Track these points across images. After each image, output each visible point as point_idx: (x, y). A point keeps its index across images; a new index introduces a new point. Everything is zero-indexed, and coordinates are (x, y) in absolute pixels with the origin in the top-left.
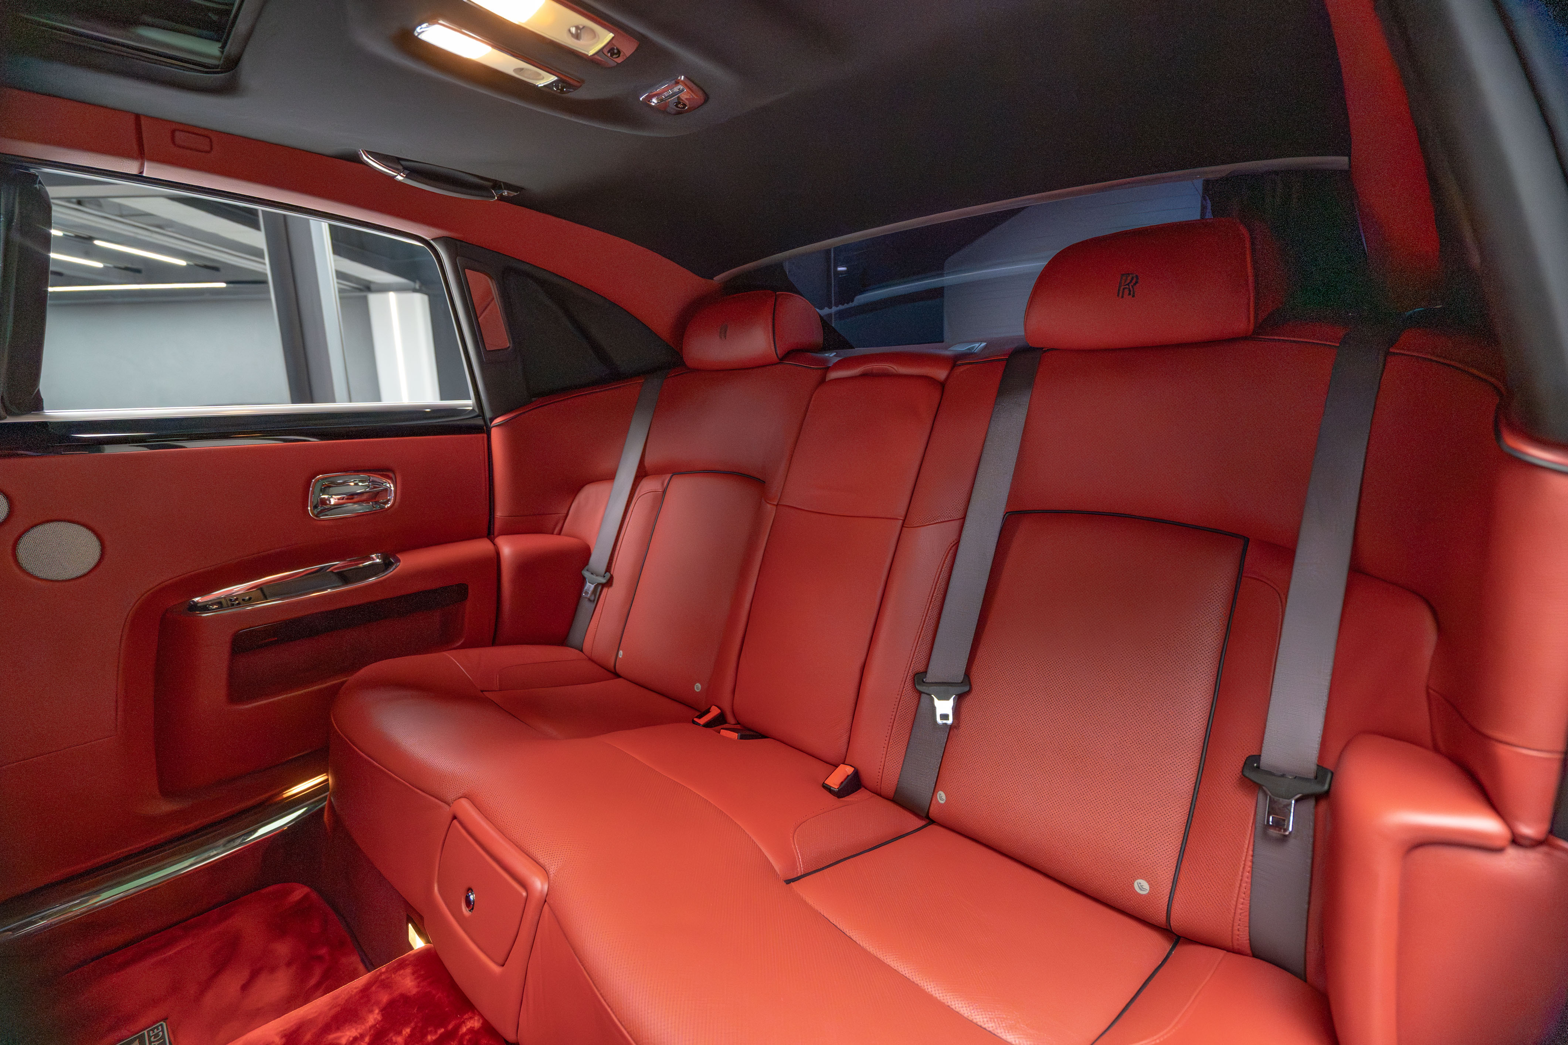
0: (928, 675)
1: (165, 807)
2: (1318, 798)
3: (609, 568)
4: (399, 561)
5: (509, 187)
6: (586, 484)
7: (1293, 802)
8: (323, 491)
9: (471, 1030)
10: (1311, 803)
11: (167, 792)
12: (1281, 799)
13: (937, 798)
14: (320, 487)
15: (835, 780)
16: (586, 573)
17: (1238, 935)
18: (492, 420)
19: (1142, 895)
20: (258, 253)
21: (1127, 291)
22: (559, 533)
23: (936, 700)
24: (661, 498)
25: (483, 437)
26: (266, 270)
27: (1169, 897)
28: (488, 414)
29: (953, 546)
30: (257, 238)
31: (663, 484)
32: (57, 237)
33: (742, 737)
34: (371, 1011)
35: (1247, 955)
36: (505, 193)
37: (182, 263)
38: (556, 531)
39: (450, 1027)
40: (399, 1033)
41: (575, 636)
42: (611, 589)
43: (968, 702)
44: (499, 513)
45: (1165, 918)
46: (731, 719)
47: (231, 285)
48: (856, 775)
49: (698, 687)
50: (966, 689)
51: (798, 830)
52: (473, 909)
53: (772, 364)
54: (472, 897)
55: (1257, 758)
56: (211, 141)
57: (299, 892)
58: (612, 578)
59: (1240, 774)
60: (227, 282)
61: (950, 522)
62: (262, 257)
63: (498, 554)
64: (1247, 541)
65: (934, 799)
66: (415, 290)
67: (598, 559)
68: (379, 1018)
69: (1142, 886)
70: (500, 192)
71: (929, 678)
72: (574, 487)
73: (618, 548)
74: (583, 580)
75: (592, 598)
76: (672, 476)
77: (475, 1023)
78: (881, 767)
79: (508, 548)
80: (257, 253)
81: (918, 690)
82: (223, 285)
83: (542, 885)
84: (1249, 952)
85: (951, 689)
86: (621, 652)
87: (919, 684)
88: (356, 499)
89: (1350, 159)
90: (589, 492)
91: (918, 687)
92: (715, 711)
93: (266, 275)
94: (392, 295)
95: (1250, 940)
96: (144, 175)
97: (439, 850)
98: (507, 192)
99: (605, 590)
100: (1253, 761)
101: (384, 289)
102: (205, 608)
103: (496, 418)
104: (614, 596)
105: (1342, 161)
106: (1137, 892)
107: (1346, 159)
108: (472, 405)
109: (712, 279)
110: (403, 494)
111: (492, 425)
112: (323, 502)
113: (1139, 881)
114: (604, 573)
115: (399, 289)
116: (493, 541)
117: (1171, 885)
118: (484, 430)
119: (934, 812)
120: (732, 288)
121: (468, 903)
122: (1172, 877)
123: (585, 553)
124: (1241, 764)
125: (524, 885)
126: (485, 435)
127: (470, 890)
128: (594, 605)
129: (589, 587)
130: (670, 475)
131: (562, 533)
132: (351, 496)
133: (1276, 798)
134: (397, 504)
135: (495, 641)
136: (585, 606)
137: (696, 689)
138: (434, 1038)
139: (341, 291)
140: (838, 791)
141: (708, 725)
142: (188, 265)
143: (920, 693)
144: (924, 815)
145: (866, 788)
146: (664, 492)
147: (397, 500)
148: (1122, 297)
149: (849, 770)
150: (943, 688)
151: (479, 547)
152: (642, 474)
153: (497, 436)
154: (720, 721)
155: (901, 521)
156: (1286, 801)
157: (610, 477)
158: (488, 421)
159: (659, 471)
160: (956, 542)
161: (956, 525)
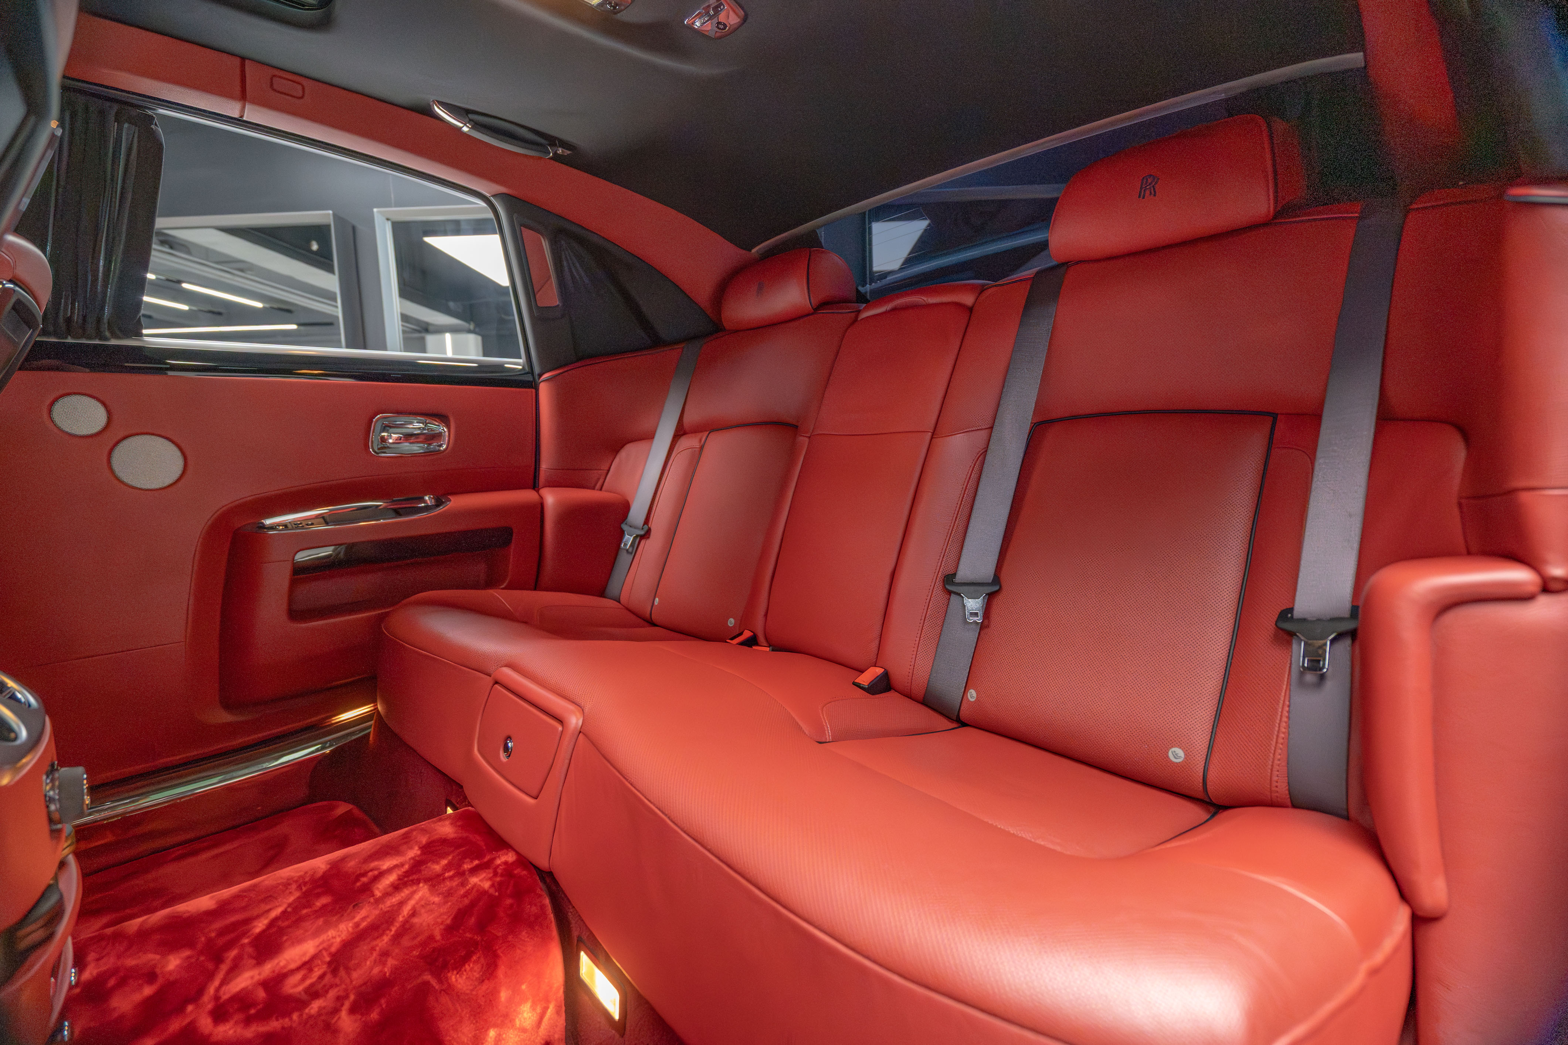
0: (957, 577)
1: (225, 717)
2: (1353, 634)
3: (647, 521)
4: (450, 500)
5: (564, 144)
6: (628, 443)
7: (1328, 643)
8: (384, 430)
9: (506, 863)
10: (1347, 642)
11: (228, 706)
12: (1315, 641)
13: (967, 696)
14: (381, 424)
15: (865, 679)
16: (624, 527)
17: (1277, 787)
18: (540, 375)
19: (1177, 763)
20: (331, 297)
21: (1148, 192)
22: (601, 489)
23: (965, 598)
24: (697, 455)
25: (532, 392)
26: (337, 312)
27: (1205, 763)
28: (537, 370)
29: (981, 455)
30: (330, 282)
31: (700, 440)
32: (151, 280)
33: (773, 650)
34: (411, 848)
35: (1287, 807)
36: (560, 151)
37: (259, 305)
38: (598, 486)
39: (486, 860)
40: (438, 863)
41: (614, 586)
42: (648, 541)
43: (998, 601)
44: (544, 466)
45: (1201, 788)
46: (761, 639)
47: (302, 328)
48: (886, 676)
49: (731, 622)
50: (996, 588)
51: (827, 706)
52: (509, 756)
53: (808, 315)
54: (510, 745)
55: (1291, 610)
56: (303, 89)
57: (342, 808)
58: (649, 531)
59: (1275, 626)
60: (298, 325)
61: (978, 432)
62: (335, 300)
63: (542, 505)
64: (1274, 416)
65: (965, 698)
66: (469, 331)
67: (637, 513)
68: (419, 852)
69: (1177, 755)
70: (555, 149)
71: (959, 578)
72: (615, 446)
73: (656, 502)
74: (622, 533)
75: (630, 550)
76: (709, 433)
77: (510, 857)
78: (910, 671)
79: (551, 498)
80: (329, 296)
81: (947, 589)
82: (294, 327)
83: (578, 720)
84: (1289, 804)
85: (980, 588)
86: (657, 599)
87: (947, 584)
88: (413, 439)
89: (1365, 56)
90: (630, 451)
91: (947, 586)
92: (747, 634)
93: (337, 317)
94: (448, 337)
95: (1289, 790)
96: (244, 119)
97: (481, 711)
98: (562, 151)
99: (643, 542)
100: (1286, 614)
101: (440, 330)
102: (272, 527)
103: (544, 373)
104: (652, 548)
105: (1356, 58)
106: (1171, 761)
107: (1362, 54)
108: (522, 364)
109: (751, 251)
110: (456, 440)
111: (540, 381)
112: (383, 440)
113: (1173, 749)
114: (642, 525)
115: (453, 330)
116: (538, 491)
117: (1207, 750)
118: (533, 385)
119: (965, 713)
120: (769, 255)
121: (506, 748)
122: (1208, 743)
123: (625, 507)
124: (1275, 617)
125: (561, 721)
126: (534, 391)
127: (509, 738)
128: (632, 557)
129: (628, 539)
130: (708, 432)
131: (603, 489)
132: (408, 437)
133: (1310, 642)
134: (449, 449)
135: (536, 586)
136: (624, 559)
137: (729, 624)
138: (469, 867)
139: (404, 332)
140: (868, 688)
141: (742, 644)
142: (264, 307)
143: (950, 593)
144: (955, 718)
145: (896, 691)
146: (702, 448)
147: (449, 447)
148: (1143, 198)
149: (879, 671)
150: (972, 588)
151: (526, 496)
152: (680, 432)
153: (545, 391)
154: (752, 642)
155: (930, 434)
156: (1321, 642)
157: (649, 436)
158: (537, 378)
159: (697, 430)
160: (984, 450)
161: (984, 434)
